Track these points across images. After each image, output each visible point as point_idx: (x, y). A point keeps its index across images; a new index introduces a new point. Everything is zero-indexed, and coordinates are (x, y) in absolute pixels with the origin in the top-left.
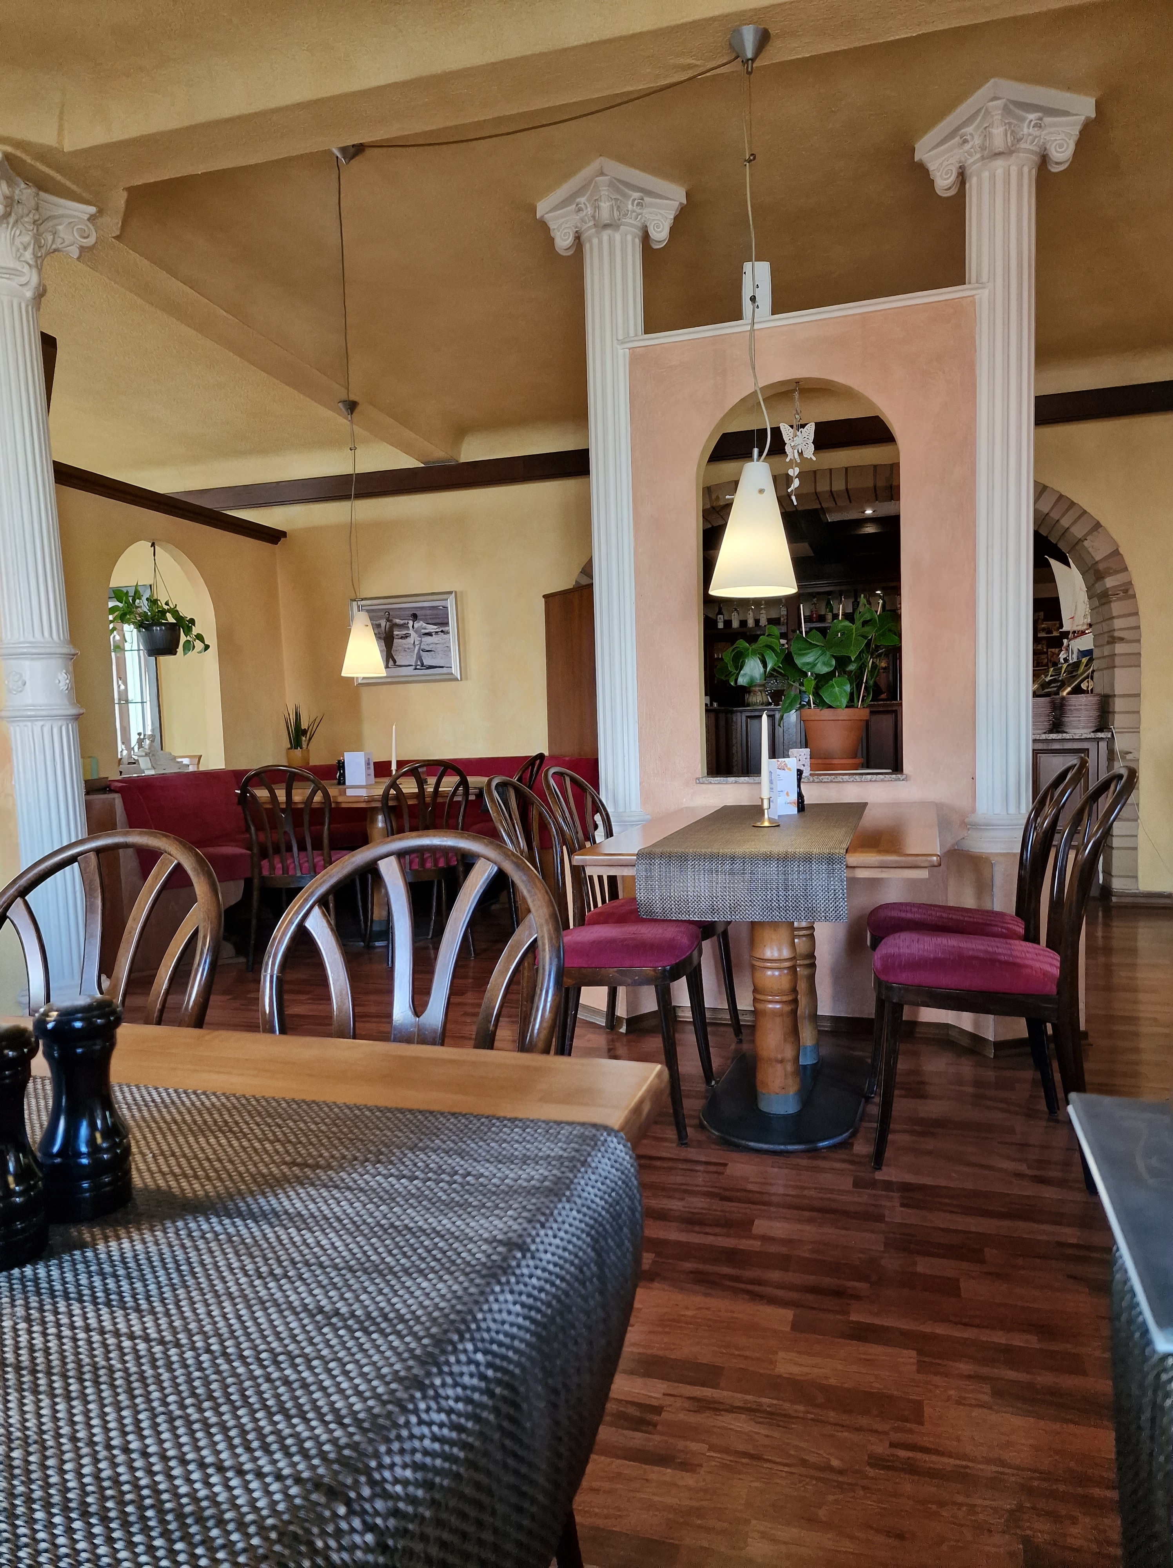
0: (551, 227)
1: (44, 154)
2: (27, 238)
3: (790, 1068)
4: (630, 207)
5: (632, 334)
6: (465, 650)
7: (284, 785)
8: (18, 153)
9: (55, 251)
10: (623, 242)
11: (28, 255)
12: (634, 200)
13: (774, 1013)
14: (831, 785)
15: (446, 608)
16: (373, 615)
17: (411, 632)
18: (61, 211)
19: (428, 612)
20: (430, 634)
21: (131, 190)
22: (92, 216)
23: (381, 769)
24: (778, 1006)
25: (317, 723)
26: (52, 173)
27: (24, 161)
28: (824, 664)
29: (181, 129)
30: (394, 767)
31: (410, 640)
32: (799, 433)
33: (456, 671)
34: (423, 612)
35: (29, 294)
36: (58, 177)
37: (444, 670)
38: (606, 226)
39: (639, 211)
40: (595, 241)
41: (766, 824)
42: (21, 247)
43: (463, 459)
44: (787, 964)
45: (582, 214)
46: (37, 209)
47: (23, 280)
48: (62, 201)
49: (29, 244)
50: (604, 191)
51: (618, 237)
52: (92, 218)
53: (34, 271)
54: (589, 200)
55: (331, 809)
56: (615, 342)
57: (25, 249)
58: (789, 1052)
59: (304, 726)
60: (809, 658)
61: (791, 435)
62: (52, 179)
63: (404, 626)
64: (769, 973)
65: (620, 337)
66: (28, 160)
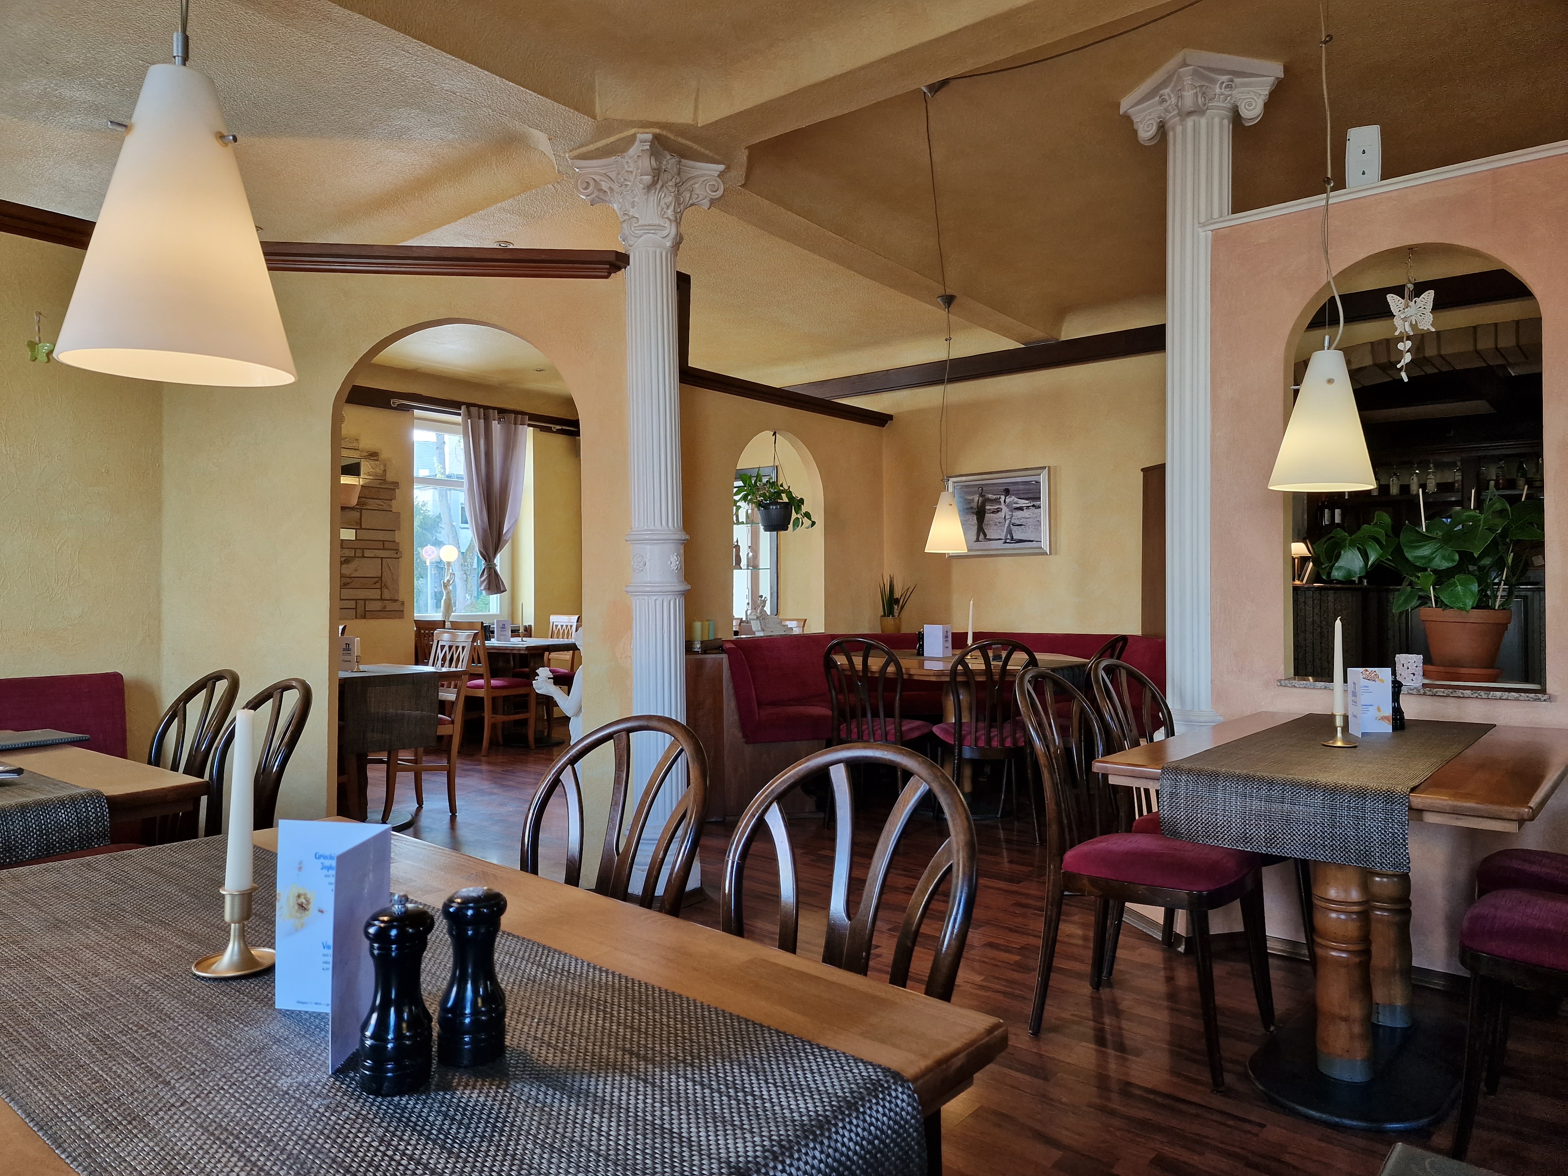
0: (1135, 120)
1: (683, 131)
2: (670, 199)
3: (1357, 1029)
4: (1218, 90)
5: (1216, 215)
6: (1056, 525)
7: (861, 653)
8: (664, 133)
9: (692, 205)
10: (1210, 126)
11: (670, 213)
12: (1223, 83)
13: (1337, 961)
14: (1449, 700)
15: (1038, 483)
16: (966, 489)
17: (1003, 506)
18: (699, 172)
19: (1021, 487)
20: (1021, 509)
21: (750, 148)
22: (721, 172)
23: (958, 640)
24: (1344, 955)
25: (908, 593)
26: (689, 143)
27: (669, 138)
28: (1444, 558)
29: (785, 96)
30: (970, 641)
31: (1002, 515)
32: (1412, 304)
33: (1045, 545)
34: (1016, 487)
35: (669, 244)
36: (695, 146)
37: (1034, 544)
38: (1190, 113)
39: (1230, 93)
40: (1179, 129)
41: (1339, 744)
42: (665, 206)
43: (1064, 337)
44: (1356, 908)
45: (1165, 105)
46: (679, 174)
47: (665, 233)
48: (699, 164)
49: (671, 204)
50: (1188, 81)
51: (1203, 121)
52: (721, 175)
53: (674, 224)
54: (1172, 91)
55: (904, 680)
56: (1196, 225)
57: (668, 208)
58: (1356, 1010)
59: (897, 595)
60: (1425, 551)
61: (1402, 306)
62: (691, 148)
63: (997, 501)
64: (1334, 915)
65: (1202, 220)
66: (672, 137)
